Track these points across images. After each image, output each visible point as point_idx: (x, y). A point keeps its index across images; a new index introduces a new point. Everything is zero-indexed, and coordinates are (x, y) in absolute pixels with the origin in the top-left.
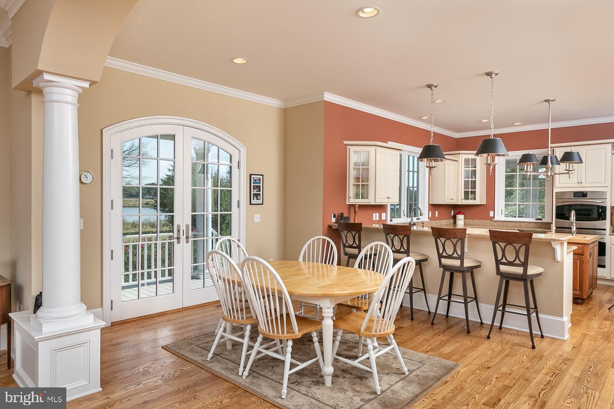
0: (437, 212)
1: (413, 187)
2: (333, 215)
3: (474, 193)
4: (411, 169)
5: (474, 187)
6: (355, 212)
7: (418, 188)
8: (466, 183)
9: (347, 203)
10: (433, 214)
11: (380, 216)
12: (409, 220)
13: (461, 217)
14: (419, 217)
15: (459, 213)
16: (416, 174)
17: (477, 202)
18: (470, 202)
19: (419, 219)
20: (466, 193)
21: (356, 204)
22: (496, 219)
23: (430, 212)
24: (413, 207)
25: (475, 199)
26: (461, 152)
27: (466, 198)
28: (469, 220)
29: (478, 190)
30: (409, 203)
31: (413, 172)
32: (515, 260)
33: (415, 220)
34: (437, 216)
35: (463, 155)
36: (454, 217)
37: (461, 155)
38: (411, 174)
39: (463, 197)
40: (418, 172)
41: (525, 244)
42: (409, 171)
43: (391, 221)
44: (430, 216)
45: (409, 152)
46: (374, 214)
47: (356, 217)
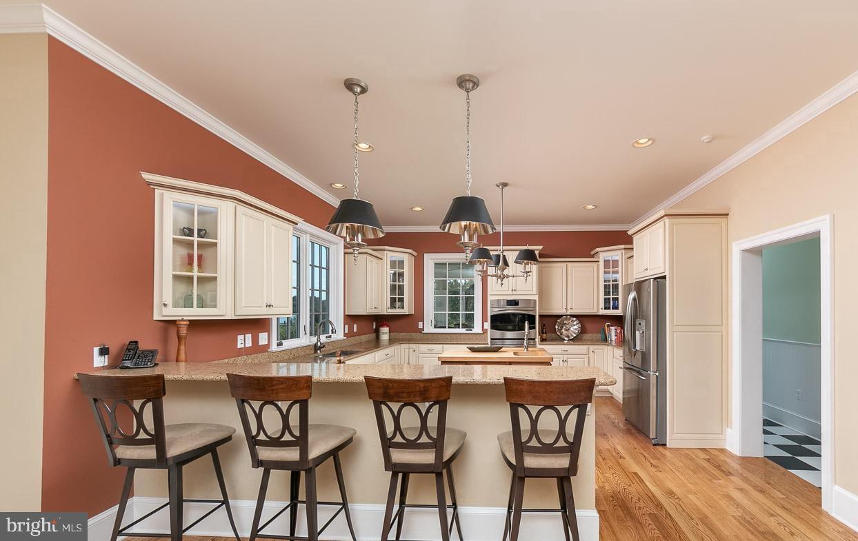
0: (355, 325)
1: (320, 291)
2: (96, 350)
3: (401, 300)
4: (317, 263)
5: (402, 293)
6: (179, 338)
7: (328, 292)
8: (393, 288)
9: (156, 317)
10: (351, 329)
11: (255, 340)
12: (314, 340)
13: (385, 330)
14: (330, 334)
15: (382, 326)
16: (324, 271)
17: (405, 311)
18: (397, 311)
19: (330, 337)
20: (393, 301)
21: (183, 320)
22: (426, 331)
23: (346, 326)
24: (321, 320)
25: (403, 308)
26: (386, 248)
27: (393, 306)
28: (395, 333)
29: (406, 297)
30: (314, 313)
31: (320, 268)
32: (556, 441)
33: (323, 338)
34: (355, 330)
35: (389, 253)
36: (377, 331)
37: (386, 252)
38: (317, 270)
39: (389, 305)
40: (328, 269)
41: (578, 406)
42: (313, 266)
43: (280, 344)
44: (346, 332)
45: (311, 235)
46: (240, 338)
47: (182, 348)
